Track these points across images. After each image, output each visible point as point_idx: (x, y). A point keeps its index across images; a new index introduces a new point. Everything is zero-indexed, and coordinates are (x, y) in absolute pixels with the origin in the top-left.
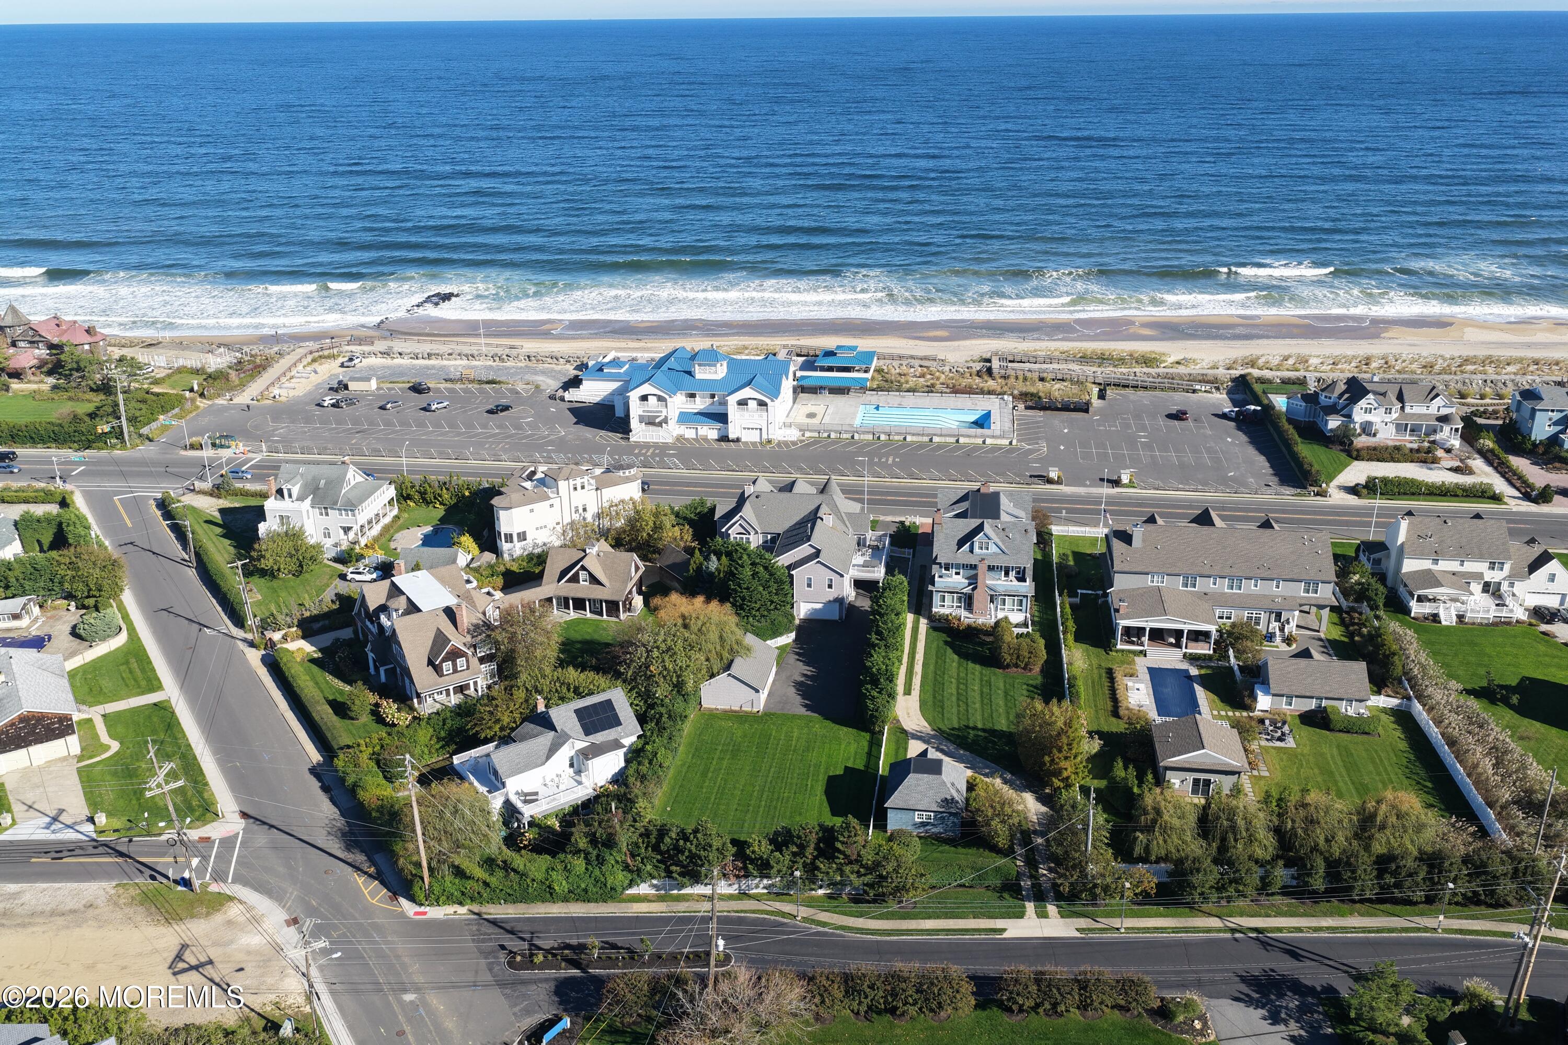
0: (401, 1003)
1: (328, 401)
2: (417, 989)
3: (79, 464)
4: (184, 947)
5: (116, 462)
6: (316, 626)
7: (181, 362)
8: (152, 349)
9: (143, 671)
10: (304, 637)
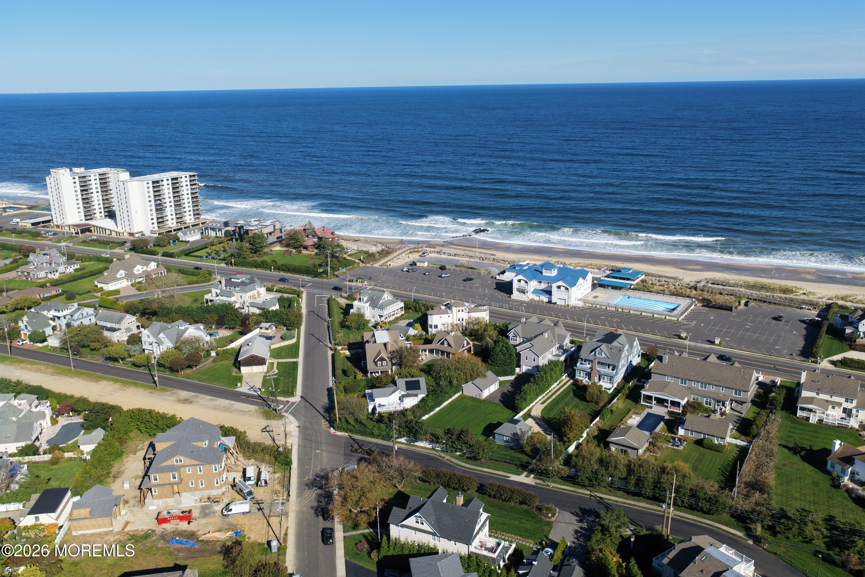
0: (315, 452)
1: (405, 269)
2: (321, 450)
3: (310, 282)
4: (268, 426)
5: (322, 283)
6: (354, 347)
7: (362, 248)
8: (356, 242)
9: (295, 351)
10: (348, 350)
